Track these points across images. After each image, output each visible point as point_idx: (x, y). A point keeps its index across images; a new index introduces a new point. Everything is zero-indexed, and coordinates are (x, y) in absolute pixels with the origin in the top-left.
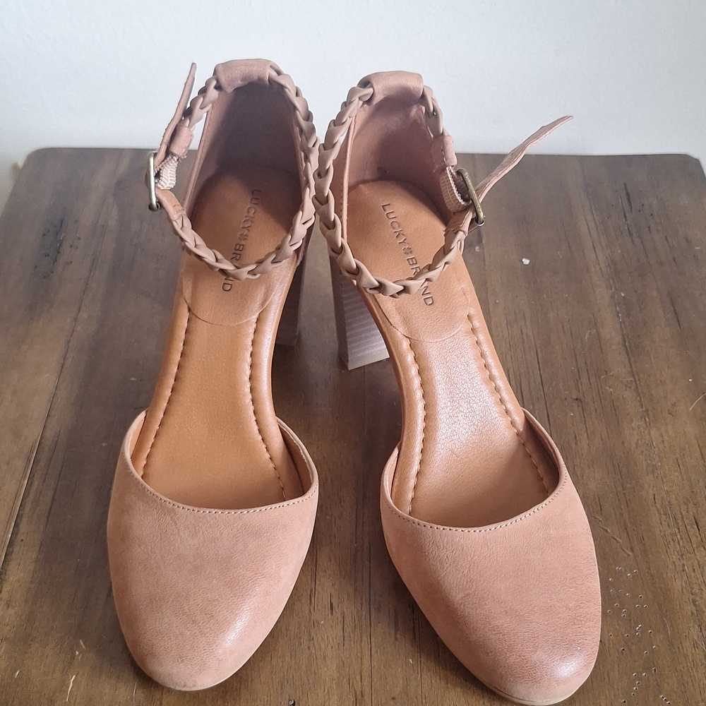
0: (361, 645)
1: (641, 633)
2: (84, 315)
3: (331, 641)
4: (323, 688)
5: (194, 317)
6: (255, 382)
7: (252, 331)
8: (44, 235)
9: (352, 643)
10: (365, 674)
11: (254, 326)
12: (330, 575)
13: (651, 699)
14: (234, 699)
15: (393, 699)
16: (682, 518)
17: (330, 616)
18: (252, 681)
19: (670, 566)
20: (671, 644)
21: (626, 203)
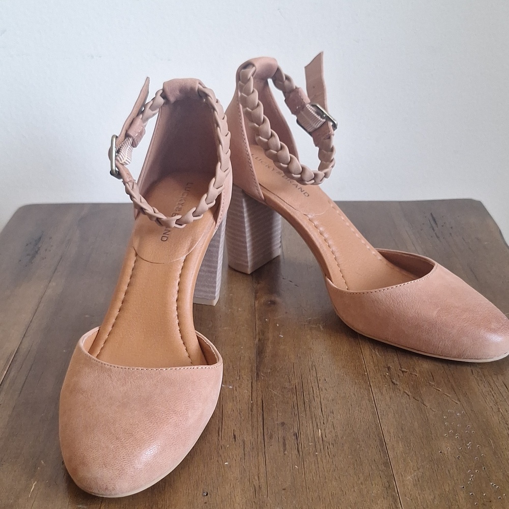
0: (258, 458)
1: (471, 446)
2: (53, 284)
3: (235, 457)
4: (229, 484)
5: (139, 259)
6: (180, 302)
7: (180, 268)
8: (27, 245)
9: (251, 458)
10: (261, 475)
11: (182, 264)
12: (233, 419)
13: (484, 485)
14: (160, 492)
15: (284, 489)
16: (494, 382)
17: (233, 442)
18: (174, 481)
19: (488, 408)
20: (495, 453)
21: (432, 222)
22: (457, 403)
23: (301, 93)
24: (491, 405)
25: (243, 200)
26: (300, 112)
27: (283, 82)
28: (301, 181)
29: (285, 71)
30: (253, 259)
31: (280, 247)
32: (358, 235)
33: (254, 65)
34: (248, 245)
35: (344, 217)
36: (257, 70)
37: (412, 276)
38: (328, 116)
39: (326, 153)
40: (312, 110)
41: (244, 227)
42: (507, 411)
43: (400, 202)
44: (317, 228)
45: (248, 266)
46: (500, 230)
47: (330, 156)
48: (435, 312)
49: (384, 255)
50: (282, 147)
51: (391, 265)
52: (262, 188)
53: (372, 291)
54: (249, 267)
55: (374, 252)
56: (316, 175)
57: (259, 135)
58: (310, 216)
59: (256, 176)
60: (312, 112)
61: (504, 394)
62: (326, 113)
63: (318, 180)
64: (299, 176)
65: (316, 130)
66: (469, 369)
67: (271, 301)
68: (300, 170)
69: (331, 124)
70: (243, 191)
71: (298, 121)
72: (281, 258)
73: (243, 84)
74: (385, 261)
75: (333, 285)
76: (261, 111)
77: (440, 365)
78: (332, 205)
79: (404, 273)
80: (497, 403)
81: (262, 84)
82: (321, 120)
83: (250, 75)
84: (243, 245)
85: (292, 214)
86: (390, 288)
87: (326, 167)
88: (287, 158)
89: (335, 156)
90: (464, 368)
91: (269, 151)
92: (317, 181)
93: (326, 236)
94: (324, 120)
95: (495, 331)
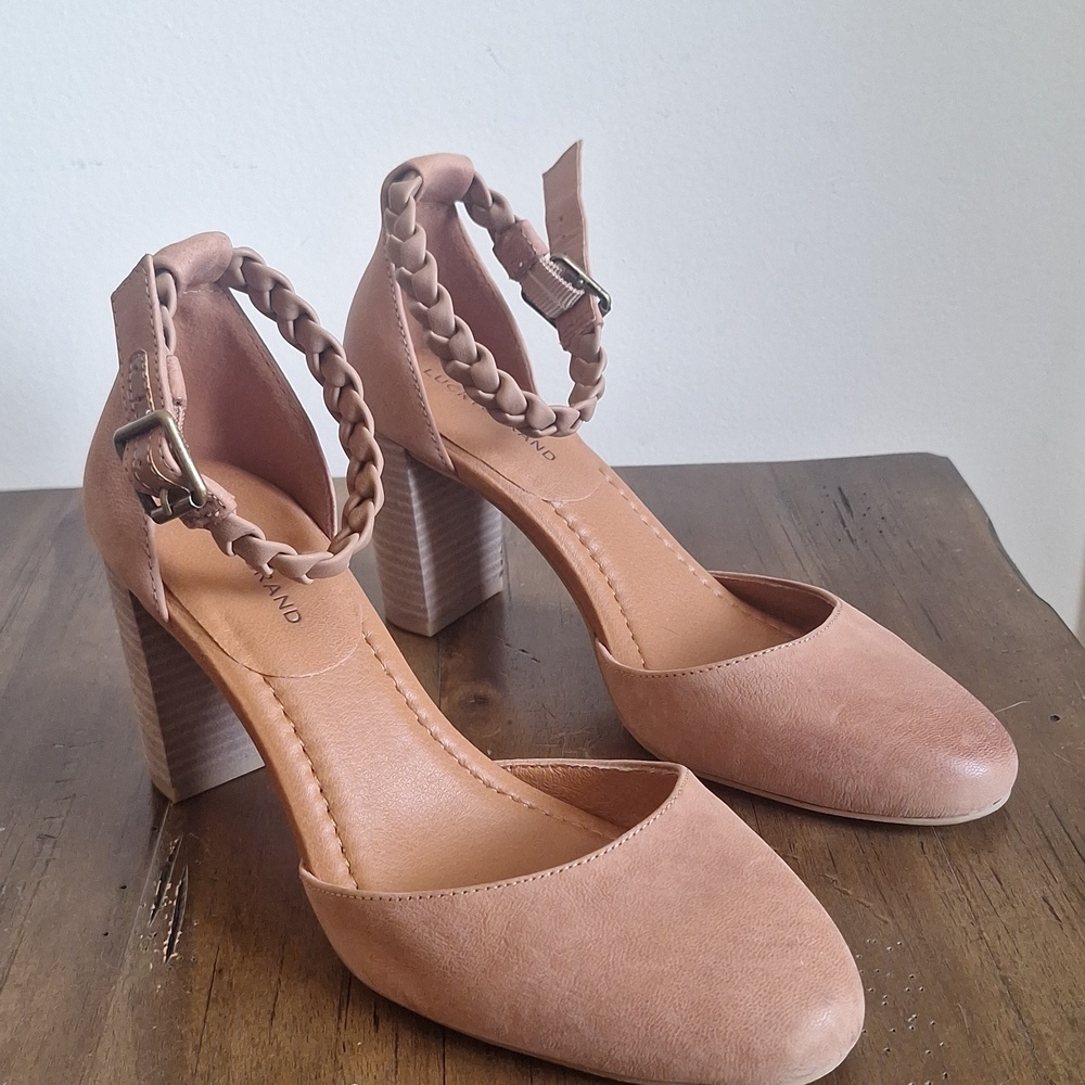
0: (426, 1071)
1: (917, 1024)
9: (411, 1069)
16: (972, 870)
17: (373, 1034)
19: (957, 932)
20: (970, 1038)
21: (841, 506)
22: (886, 922)
23: (527, 234)
24: (964, 924)
25: (409, 472)
26: (526, 274)
27: (488, 209)
28: (527, 429)
29: (491, 184)
30: (439, 603)
31: (502, 572)
32: (669, 541)
33: (418, 173)
34: (425, 572)
35: (635, 503)
36: (426, 185)
37: (789, 632)
38: (589, 284)
39: (585, 366)
40: (554, 270)
41: (414, 533)
42: (999, 937)
43: (770, 465)
44: (573, 530)
45: (427, 620)
46: (990, 522)
47: (595, 371)
48: (835, 714)
49: (727, 584)
50: (480, 355)
51: (743, 607)
52: (448, 443)
53: (692, 669)
54: (430, 620)
55: (706, 578)
56: (559, 415)
57: (430, 329)
58: (557, 505)
59: (433, 418)
60: (554, 274)
61: (993, 897)
62: (585, 276)
63: (566, 427)
64: (522, 418)
65: (564, 314)
66: (916, 839)
67: (476, 697)
68: (522, 404)
69: (598, 300)
70: (407, 453)
71: (523, 295)
72: (505, 597)
73: (394, 215)
74: (730, 599)
75: (610, 657)
76: (432, 274)
77: (851, 833)
78: (608, 478)
79: (774, 624)
80: (977, 918)
81: (442, 215)
82: (575, 291)
83: (409, 195)
84: (414, 571)
85: (516, 501)
86: (733, 661)
87: (585, 397)
88: (493, 379)
89: (606, 372)
90: (905, 839)
91: (452, 364)
92: (563, 427)
93: (595, 546)
94: (582, 292)
95: (969, 753)
